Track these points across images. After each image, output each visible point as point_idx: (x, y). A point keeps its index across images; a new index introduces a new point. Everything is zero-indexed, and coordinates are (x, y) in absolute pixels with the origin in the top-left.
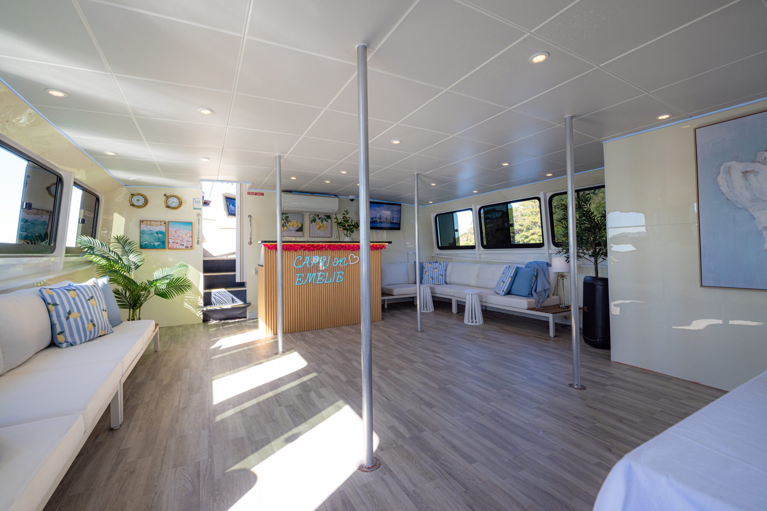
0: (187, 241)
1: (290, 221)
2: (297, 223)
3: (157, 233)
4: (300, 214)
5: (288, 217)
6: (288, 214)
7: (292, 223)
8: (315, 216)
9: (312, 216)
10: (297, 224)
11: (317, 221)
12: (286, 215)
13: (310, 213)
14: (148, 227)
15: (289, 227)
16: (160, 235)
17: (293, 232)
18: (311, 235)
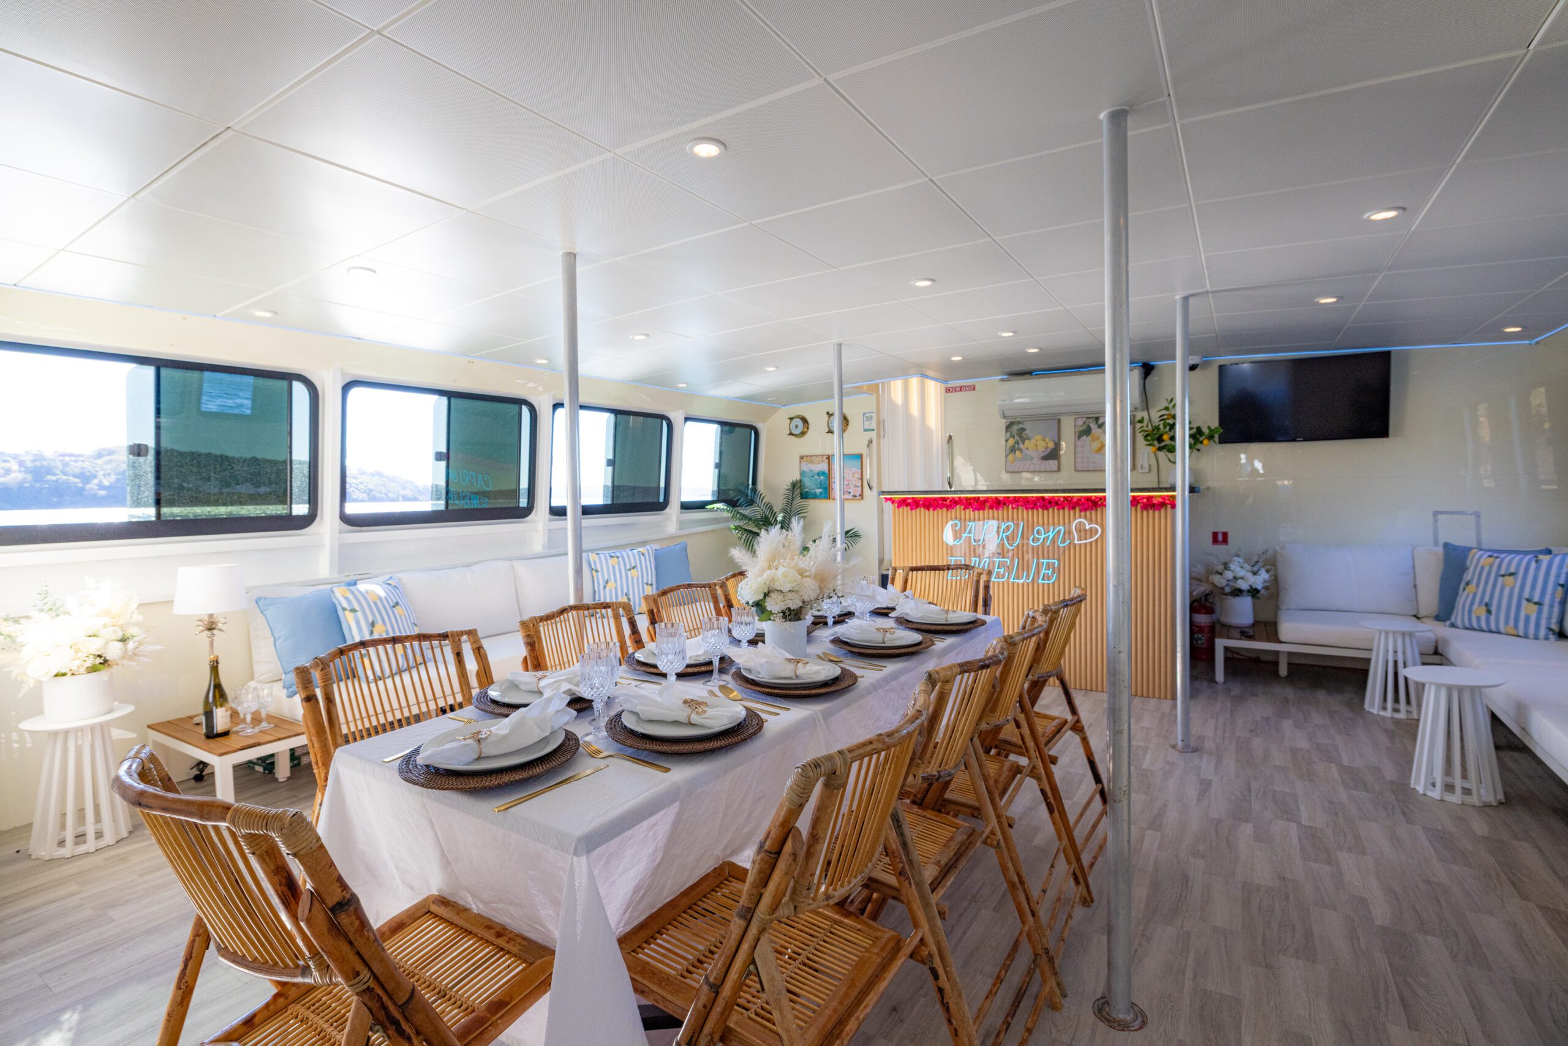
0: (855, 486)
1: (1029, 439)
2: (1044, 440)
3: (818, 474)
4: (1053, 419)
5: (1024, 430)
6: (1025, 423)
7: (1033, 441)
8: (1088, 421)
9: (1080, 422)
10: (1043, 444)
11: (1093, 431)
12: (1021, 426)
13: (1078, 415)
14: (809, 465)
15: (1026, 451)
16: (822, 478)
17: (1034, 461)
18: (1079, 467)
